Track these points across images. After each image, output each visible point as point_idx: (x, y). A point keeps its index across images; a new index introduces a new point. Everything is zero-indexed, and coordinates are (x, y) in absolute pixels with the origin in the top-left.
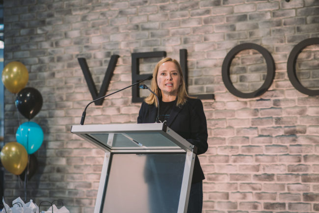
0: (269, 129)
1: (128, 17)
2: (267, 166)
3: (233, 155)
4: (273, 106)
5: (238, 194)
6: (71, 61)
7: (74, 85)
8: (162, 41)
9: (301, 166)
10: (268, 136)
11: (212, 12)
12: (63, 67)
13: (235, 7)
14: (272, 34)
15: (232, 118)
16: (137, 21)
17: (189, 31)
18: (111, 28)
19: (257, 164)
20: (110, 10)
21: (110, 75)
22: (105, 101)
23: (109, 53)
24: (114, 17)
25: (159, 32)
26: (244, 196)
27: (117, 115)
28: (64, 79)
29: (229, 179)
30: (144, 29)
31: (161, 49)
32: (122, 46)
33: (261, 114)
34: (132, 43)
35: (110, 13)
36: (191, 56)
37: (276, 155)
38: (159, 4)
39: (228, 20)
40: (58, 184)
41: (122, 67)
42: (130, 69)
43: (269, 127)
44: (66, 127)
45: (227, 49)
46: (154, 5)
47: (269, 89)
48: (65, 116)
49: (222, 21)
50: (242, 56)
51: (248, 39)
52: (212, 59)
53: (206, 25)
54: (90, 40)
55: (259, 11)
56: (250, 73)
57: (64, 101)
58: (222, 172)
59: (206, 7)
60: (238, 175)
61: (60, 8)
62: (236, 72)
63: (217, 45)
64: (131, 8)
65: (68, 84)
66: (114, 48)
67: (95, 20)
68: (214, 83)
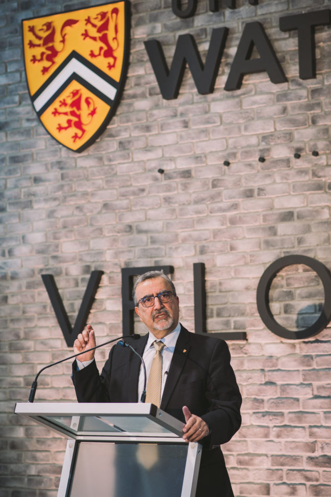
0: (329, 386)
1: (116, 215)
2: (327, 444)
3: (275, 426)
5: (284, 487)
6: (32, 279)
7: (36, 316)
8: (168, 250)
10: (328, 397)
11: (241, 206)
12: (20, 287)
13: (276, 200)
15: (273, 369)
16: (129, 219)
17: (207, 234)
18: (91, 229)
19: (312, 440)
20: (89, 202)
21: (89, 300)
23: (88, 267)
24: (95, 212)
25: (162, 236)
26: (293, 488)
27: (102, 361)
28: (21, 305)
29: (270, 464)
30: (140, 232)
31: (166, 262)
32: (108, 256)
33: (317, 362)
34: (123, 252)
35: (88, 206)
36: (211, 273)
38: (162, 195)
39: (265, 220)
40: (12, 466)
41: (107, 289)
42: (119, 292)
43: (329, 384)
44: (25, 380)
45: (264, 264)
46: (155, 196)
47: (328, 326)
48: (23, 363)
49: (256, 221)
50: (287, 275)
51: (295, 249)
52: (242, 278)
53: (233, 226)
54: (60, 246)
55: (311, 207)
56: (299, 301)
57: (22, 340)
58: (260, 452)
59: (233, 200)
60: (283, 458)
61: (16, 198)
62: (279, 298)
63: (249, 256)
64: (121, 200)
65: (27, 315)
66: (96, 259)
67: (68, 216)
68: (246, 314)
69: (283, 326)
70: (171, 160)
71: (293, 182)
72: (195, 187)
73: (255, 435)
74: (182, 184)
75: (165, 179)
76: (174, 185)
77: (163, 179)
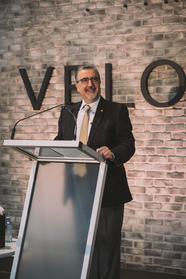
0: (180, 134)
1: (62, 35)
2: (178, 166)
3: (149, 156)
4: (183, 114)
5: (153, 189)
6: (13, 72)
7: (16, 92)
8: (91, 56)
10: (180, 140)
11: (133, 31)
12: (7, 76)
13: (154, 27)
14: (184, 52)
15: (149, 124)
16: (69, 37)
17: (113, 47)
18: (47, 43)
19: (170, 163)
20: (46, 28)
21: (46, 84)
22: (42, 106)
23: (46, 65)
24: (50, 33)
25: (88, 48)
26: (159, 190)
27: (53, 118)
28: (7, 86)
29: (146, 176)
30: (75, 45)
31: (90, 62)
32: (57, 59)
33: (173, 120)
34: (65, 57)
35: (46, 30)
36: (115, 69)
38: (88, 24)
39: (146, 39)
40: (3, 176)
41: (56, 77)
42: (63, 79)
43: (180, 133)
44: (10, 128)
45: (145, 64)
46: (84, 24)
47: (181, 100)
48: (9, 119)
49: (141, 39)
50: (158, 71)
51: (163, 56)
52: (133, 72)
53: (128, 42)
54: (29, 53)
55: (173, 32)
56: (165, 86)
57: (8, 106)
58: (141, 170)
59: (128, 27)
60: (153, 173)
61: (4, 24)
62: (153, 84)
63: (137, 60)
64: (64, 26)
65: (11, 92)
66: (50, 60)
67: (34, 36)
68: (134, 93)
69: (155, 100)
70: (93, 4)
71: (163, 17)
72: (107, 19)
73: (138, 160)
74: (99, 18)
75: (90, 15)
76: (95, 18)
77: (89, 15)
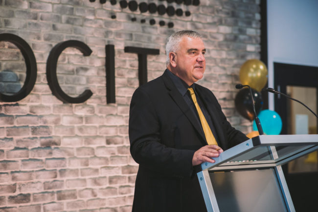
0: (25, 140)
2: (23, 185)
4: (29, 113)
9: (56, 182)
10: (25, 148)
14: (28, 27)
19: (13, 183)
33: (17, 121)
37: (33, 171)
43: (25, 138)
51: (3, 29)
